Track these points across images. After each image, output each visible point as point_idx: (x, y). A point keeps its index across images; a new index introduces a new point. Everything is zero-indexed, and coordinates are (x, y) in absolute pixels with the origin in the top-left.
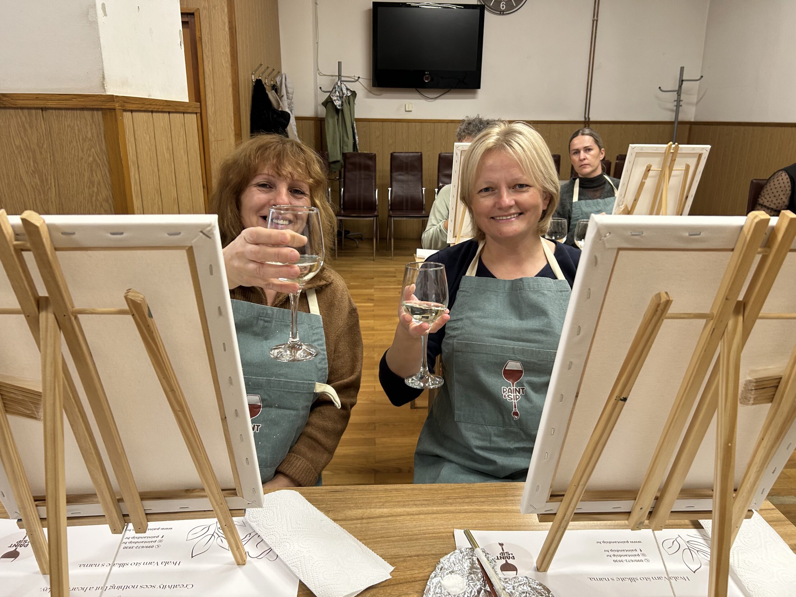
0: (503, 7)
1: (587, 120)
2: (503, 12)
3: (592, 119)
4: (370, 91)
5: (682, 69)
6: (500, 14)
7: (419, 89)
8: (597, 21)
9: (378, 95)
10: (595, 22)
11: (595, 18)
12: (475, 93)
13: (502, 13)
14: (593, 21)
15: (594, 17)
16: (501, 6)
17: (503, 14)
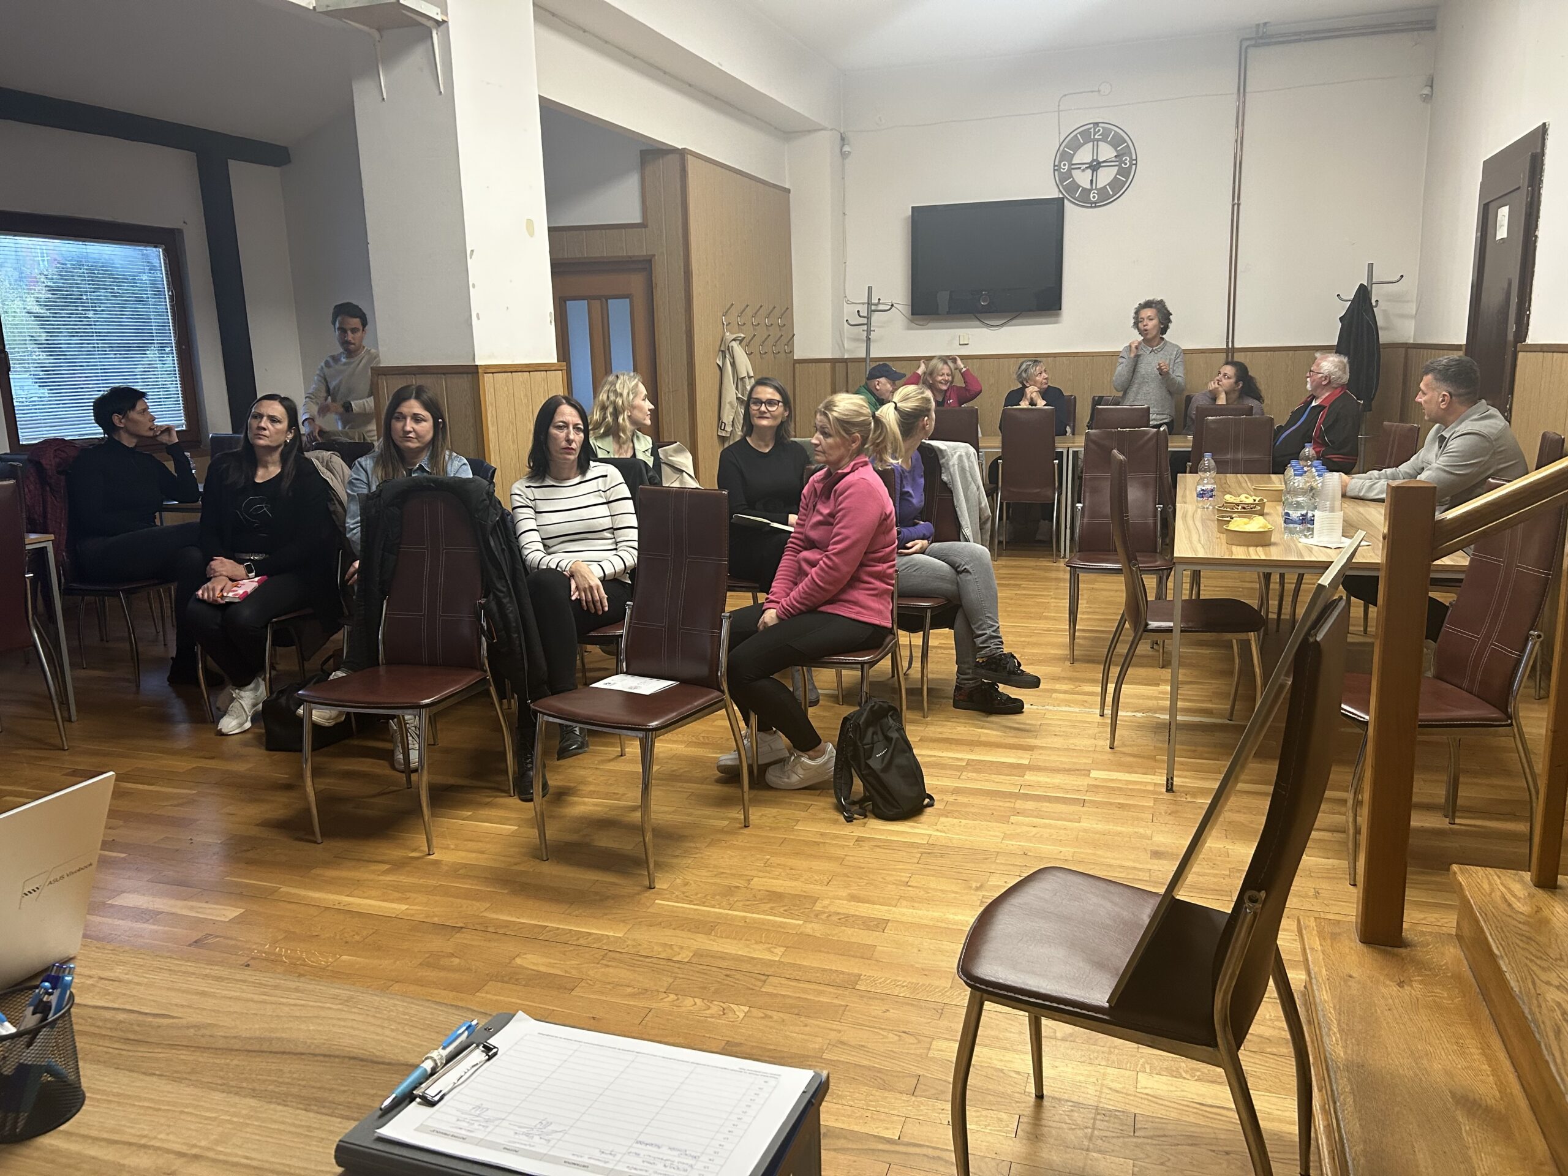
0: (1094, 197)
1: (1230, 346)
2: (1095, 203)
3: (1237, 346)
4: (912, 321)
5: (1371, 266)
6: (1091, 207)
7: (978, 315)
8: (1239, 205)
9: (922, 326)
10: (1236, 206)
11: (1236, 201)
12: (1058, 315)
13: (1094, 205)
14: (1233, 206)
15: (1233, 199)
16: (1092, 195)
17: (1095, 207)
